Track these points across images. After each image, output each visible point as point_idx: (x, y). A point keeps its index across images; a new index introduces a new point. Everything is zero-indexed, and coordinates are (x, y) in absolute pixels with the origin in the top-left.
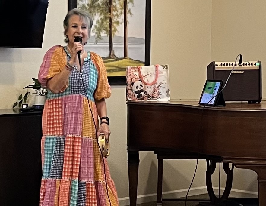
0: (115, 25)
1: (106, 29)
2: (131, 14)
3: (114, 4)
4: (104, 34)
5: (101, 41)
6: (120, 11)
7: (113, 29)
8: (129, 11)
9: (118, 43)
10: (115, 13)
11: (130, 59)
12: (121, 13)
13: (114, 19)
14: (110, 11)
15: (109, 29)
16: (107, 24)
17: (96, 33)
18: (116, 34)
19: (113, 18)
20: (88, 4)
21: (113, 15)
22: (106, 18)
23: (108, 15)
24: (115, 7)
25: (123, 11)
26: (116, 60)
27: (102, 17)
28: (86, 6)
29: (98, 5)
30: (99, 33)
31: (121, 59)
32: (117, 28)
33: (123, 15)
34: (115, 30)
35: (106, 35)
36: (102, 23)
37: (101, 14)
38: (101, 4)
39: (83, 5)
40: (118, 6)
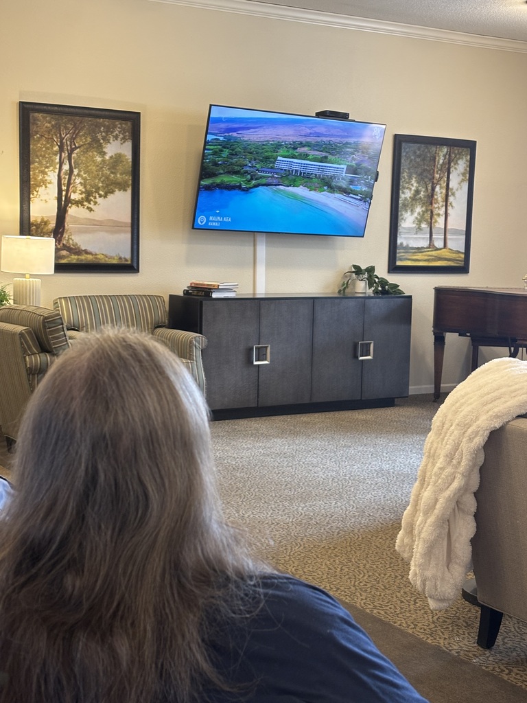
0: (435, 217)
1: (426, 221)
2: (452, 206)
3: (436, 197)
4: (424, 225)
5: (422, 232)
6: (441, 203)
7: (433, 221)
8: (451, 204)
9: (439, 234)
10: (436, 206)
11: (450, 249)
12: (442, 206)
13: (436, 212)
14: (431, 204)
15: (429, 220)
16: (428, 216)
17: (417, 224)
18: (437, 225)
19: (434, 210)
20: (410, 197)
21: (434, 207)
22: (427, 210)
23: (430, 208)
24: (437, 199)
25: (444, 204)
26: (435, 250)
27: (423, 209)
28: (408, 198)
29: (420, 198)
30: (420, 224)
31: (441, 249)
32: (438, 219)
33: (444, 207)
34: (436, 222)
35: (426, 226)
36: (423, 214)
37: (422, 207)
38: (422, 197)
39: (406, 199)
40: (440, 199)
